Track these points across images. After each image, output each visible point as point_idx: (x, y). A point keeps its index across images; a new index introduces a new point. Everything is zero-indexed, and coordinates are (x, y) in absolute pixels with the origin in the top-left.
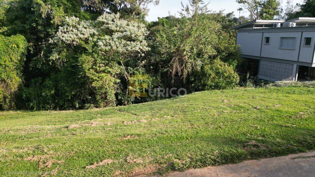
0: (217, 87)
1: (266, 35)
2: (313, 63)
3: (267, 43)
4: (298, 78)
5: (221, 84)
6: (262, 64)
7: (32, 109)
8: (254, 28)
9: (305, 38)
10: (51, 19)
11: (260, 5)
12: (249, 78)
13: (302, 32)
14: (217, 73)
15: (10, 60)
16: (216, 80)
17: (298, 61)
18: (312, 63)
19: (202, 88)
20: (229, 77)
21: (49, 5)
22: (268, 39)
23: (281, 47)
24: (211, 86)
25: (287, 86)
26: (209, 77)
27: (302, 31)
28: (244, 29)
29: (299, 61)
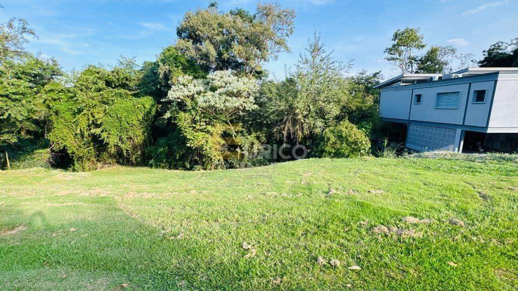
0: (338, 155)
1: (417, 92)
2: (489, 126)
3: (417, 102)
4: (463, 149)
5: (343, 150)
6: (412, 129)
7: (151, 166)
8: (402, 84)
9: (475, 91)
10: (168, 80)
11: (416, 61)
12: (388, 145)
13: (470, 84)
14: (340, 137)
15: (137, 119)
16: (338, 146)
17: (463, 125)
18: (487, 127)
19: (320, 154)
20: (355, 143)
21: (167, 65)
22: (419, 98)
23: (437, 106)
24: (330, 153)
25: (438, 158)
26: (327, 142)
27: (471, 82)
28: (388, 87)
29: (465, 124)
